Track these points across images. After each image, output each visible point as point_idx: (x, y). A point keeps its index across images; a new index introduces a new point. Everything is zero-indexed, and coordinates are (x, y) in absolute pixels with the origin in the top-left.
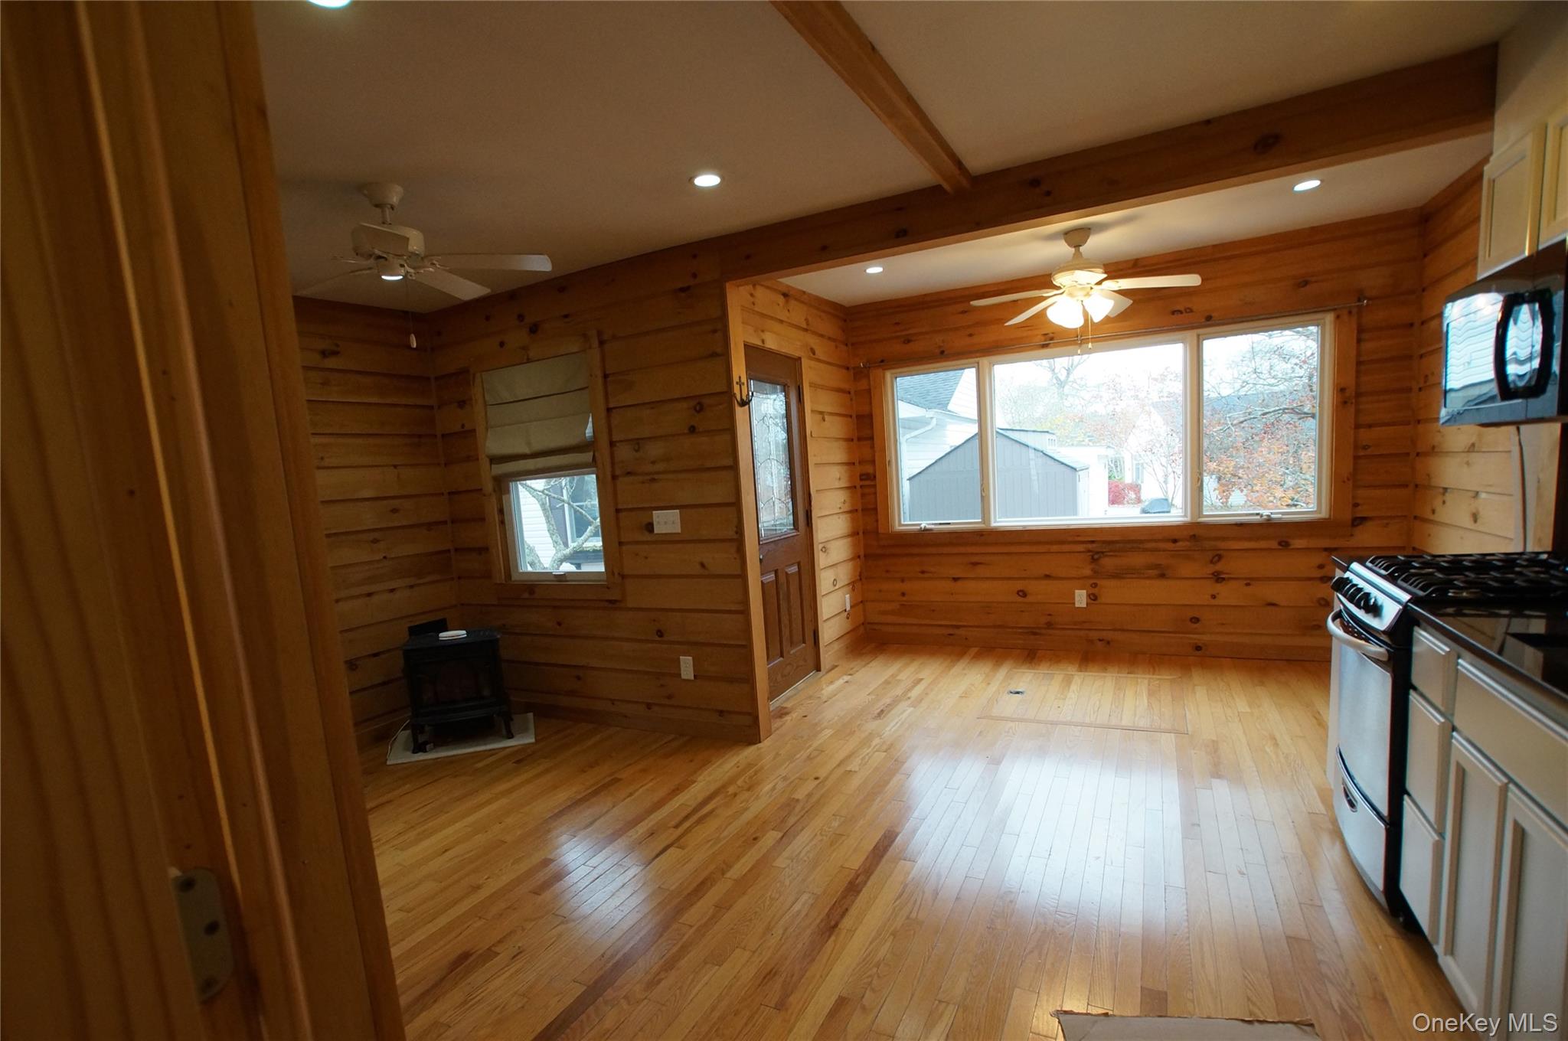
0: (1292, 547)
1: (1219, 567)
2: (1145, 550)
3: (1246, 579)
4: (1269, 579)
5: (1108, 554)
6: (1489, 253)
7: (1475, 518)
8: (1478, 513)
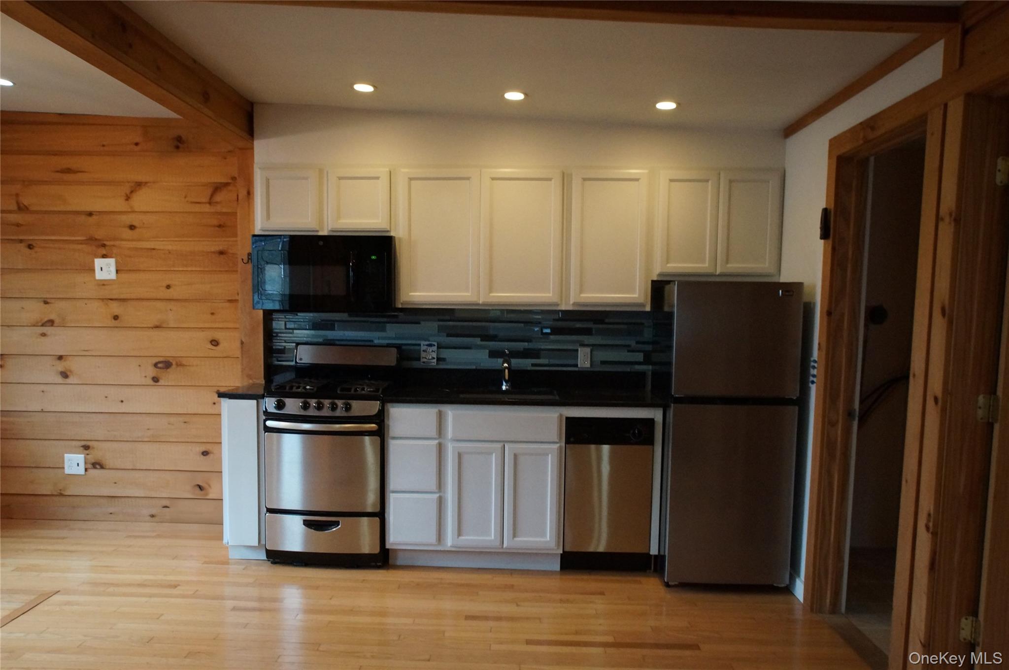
6: (268, 217)
7: (65, 375)
8: (71, 371)
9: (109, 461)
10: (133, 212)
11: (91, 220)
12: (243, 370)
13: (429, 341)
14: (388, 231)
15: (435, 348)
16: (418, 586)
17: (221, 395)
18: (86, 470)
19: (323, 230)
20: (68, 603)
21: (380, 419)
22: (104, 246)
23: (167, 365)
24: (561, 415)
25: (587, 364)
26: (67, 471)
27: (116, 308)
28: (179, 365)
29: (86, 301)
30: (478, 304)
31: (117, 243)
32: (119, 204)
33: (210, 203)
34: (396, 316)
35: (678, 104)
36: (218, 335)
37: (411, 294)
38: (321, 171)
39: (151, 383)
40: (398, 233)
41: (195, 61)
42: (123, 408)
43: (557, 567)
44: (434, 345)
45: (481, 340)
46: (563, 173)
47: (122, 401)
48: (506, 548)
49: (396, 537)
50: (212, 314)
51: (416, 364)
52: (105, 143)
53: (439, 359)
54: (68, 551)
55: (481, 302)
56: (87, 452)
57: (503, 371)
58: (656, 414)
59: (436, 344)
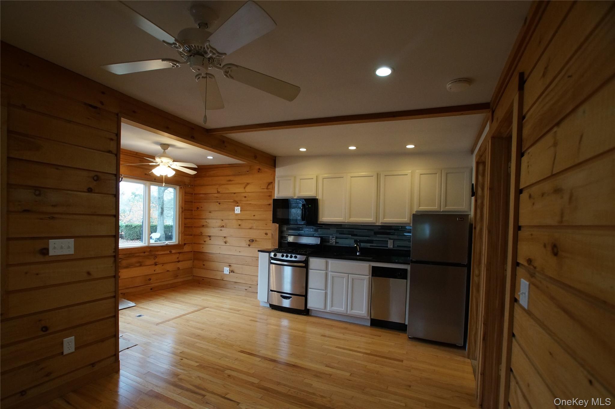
0: (172, 253)
1: (156, 260)
2: (136, 256)
3: (162, 264)
4: (167, 263)
5: (124, 259)
6: (279, 193)
7: (226, 243)
8: (227, 241)
9: (235, 271)
10: (246, 192)
11: (235, 195)
12: (272, 243)
13: (333, 235)
14: (316, 197)
15: (335, 238)
16: (314, 323)
17: (259, 251)
18: (229, 273)
19: (295, 197)
20: (209, 311)
21: (306, 262)
22: (238, 203)
23: (253, 241)
24: (370, 265)
25: (392, 247)
26: (225, 273)
27: (240, 222)
28: (256, 241)
29: (232, 220)
30: (345, 223)
31: (241, 202)
32: (242, 190)
33: (267, 189)
34: (322, 226)
35: (415, 146)
36: (268, 232)
37: (323, 219)
38: (295, 177)
39: (248, 246)
40: (319, 197)
41: (250, 147)
42: (240, 254)
43: (369, 324)
44: (334, 237)
45: (352, 236)
46: (378, 174)
47: (240, 252)
48: (348, 314)
49: (310, 305)
50: (266, 225)
51: (328, 244)
52: (240, 172)
53: (336, 243)
54: (218, 297)
55: (346, 222)
56: (230, 267)
57: (356, 247)
58: (408, 267)
59: (335, 237)
